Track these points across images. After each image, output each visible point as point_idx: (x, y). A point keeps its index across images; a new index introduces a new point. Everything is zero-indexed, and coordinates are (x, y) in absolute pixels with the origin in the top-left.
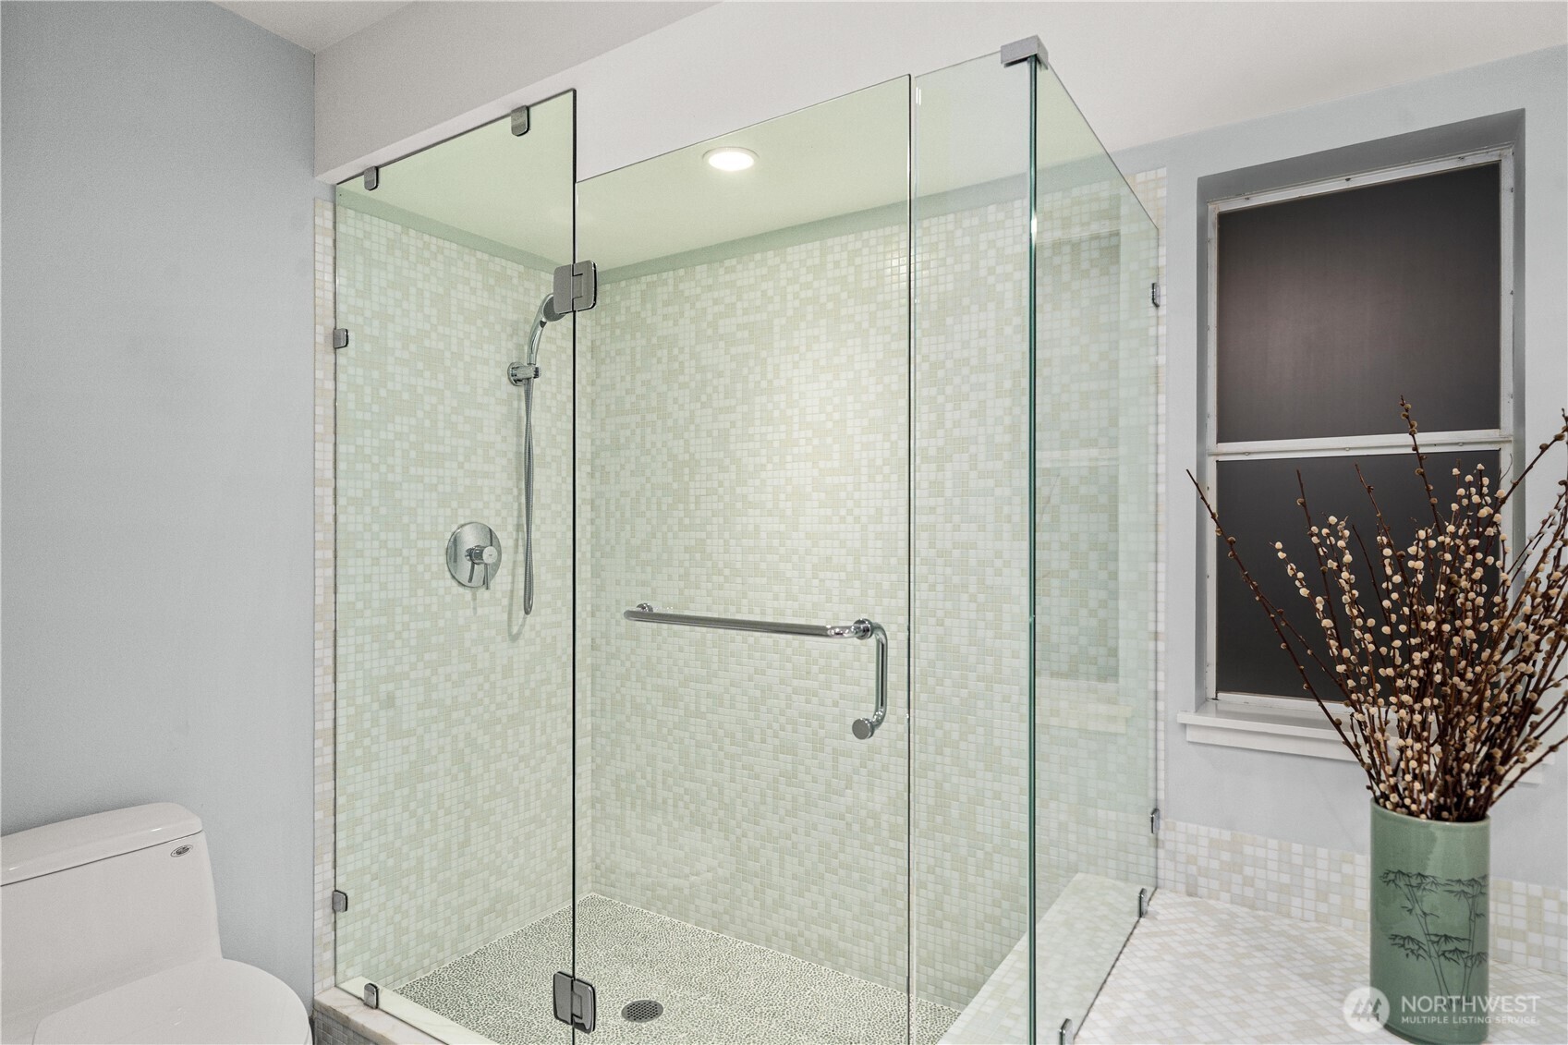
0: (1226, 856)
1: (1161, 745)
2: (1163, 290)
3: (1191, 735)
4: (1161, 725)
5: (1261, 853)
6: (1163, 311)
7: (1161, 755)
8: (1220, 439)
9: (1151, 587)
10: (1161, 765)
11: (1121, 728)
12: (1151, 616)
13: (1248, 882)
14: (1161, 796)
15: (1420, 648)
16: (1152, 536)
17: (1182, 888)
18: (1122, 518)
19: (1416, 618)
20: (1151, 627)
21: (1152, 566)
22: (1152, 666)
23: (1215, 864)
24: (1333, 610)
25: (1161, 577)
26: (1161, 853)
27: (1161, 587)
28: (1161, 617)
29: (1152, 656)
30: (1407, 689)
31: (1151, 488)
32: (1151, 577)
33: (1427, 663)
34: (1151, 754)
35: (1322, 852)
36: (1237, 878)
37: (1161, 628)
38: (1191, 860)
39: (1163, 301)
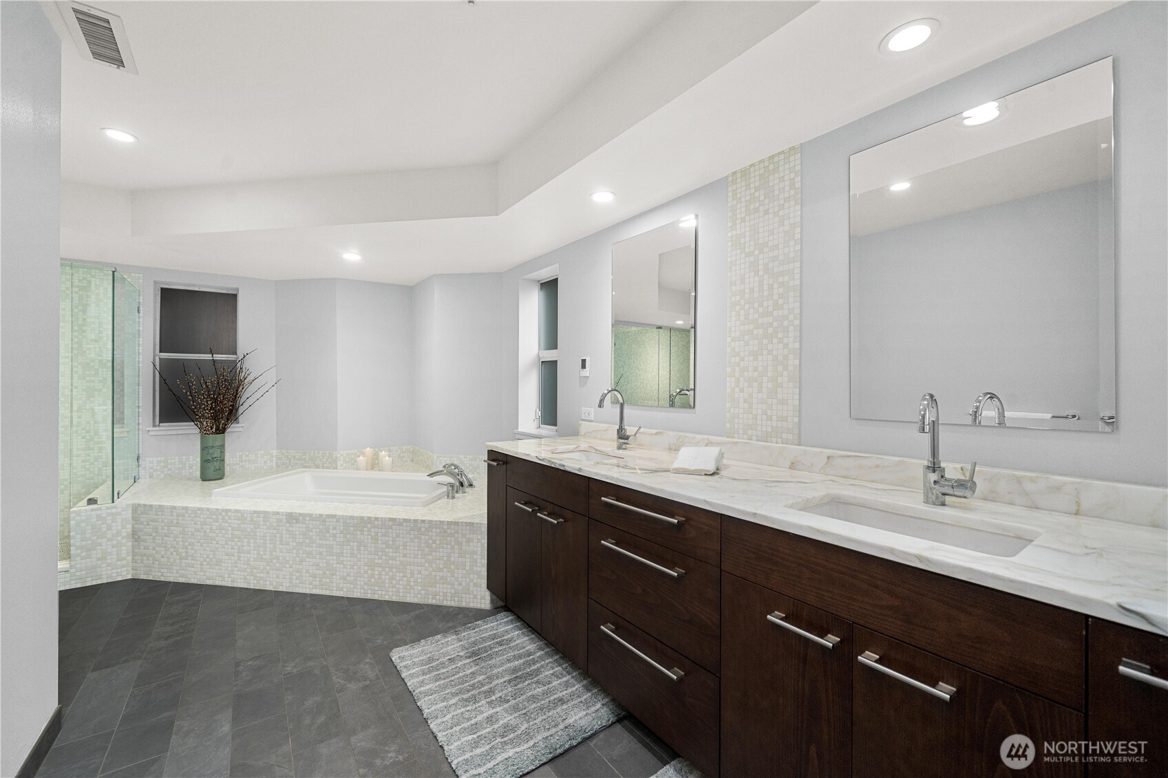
0: (162, 464)
1: (140, 438)
2: (141, 309)
3: (151, 433)
4: (140, 432)
5: (173, 461)
6: (141, 315)
7: (140, 441)
8: (160, 352)
9: (137, 393)
10: (140, 444)
11: (126, 435)
12: (137, 401)
13: (170, 469)
14: (141, 452)
15: (210, 401)
16: (137, 379)
17: (147, 477)
18: (126, 373)
19: (209, 395)
20: (137, 404)
21: (137, 387)
22: (137, 415)
23: (159, 467)
24: (191, 395)
25: (141, 390)
26: (140, 468)
27: (141, 393)
28: (140, 401)
29: (137, 413)
30: (207, 409)
31: (137, 365)
32: (137, 390)
33: (212, 404)
34: (137, 441)
35: (191, 457)
36: (166, 469)
37: (140, 404)
38: (151, 468)
39: (141, 312)
